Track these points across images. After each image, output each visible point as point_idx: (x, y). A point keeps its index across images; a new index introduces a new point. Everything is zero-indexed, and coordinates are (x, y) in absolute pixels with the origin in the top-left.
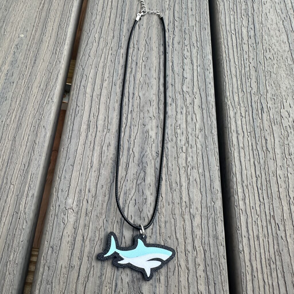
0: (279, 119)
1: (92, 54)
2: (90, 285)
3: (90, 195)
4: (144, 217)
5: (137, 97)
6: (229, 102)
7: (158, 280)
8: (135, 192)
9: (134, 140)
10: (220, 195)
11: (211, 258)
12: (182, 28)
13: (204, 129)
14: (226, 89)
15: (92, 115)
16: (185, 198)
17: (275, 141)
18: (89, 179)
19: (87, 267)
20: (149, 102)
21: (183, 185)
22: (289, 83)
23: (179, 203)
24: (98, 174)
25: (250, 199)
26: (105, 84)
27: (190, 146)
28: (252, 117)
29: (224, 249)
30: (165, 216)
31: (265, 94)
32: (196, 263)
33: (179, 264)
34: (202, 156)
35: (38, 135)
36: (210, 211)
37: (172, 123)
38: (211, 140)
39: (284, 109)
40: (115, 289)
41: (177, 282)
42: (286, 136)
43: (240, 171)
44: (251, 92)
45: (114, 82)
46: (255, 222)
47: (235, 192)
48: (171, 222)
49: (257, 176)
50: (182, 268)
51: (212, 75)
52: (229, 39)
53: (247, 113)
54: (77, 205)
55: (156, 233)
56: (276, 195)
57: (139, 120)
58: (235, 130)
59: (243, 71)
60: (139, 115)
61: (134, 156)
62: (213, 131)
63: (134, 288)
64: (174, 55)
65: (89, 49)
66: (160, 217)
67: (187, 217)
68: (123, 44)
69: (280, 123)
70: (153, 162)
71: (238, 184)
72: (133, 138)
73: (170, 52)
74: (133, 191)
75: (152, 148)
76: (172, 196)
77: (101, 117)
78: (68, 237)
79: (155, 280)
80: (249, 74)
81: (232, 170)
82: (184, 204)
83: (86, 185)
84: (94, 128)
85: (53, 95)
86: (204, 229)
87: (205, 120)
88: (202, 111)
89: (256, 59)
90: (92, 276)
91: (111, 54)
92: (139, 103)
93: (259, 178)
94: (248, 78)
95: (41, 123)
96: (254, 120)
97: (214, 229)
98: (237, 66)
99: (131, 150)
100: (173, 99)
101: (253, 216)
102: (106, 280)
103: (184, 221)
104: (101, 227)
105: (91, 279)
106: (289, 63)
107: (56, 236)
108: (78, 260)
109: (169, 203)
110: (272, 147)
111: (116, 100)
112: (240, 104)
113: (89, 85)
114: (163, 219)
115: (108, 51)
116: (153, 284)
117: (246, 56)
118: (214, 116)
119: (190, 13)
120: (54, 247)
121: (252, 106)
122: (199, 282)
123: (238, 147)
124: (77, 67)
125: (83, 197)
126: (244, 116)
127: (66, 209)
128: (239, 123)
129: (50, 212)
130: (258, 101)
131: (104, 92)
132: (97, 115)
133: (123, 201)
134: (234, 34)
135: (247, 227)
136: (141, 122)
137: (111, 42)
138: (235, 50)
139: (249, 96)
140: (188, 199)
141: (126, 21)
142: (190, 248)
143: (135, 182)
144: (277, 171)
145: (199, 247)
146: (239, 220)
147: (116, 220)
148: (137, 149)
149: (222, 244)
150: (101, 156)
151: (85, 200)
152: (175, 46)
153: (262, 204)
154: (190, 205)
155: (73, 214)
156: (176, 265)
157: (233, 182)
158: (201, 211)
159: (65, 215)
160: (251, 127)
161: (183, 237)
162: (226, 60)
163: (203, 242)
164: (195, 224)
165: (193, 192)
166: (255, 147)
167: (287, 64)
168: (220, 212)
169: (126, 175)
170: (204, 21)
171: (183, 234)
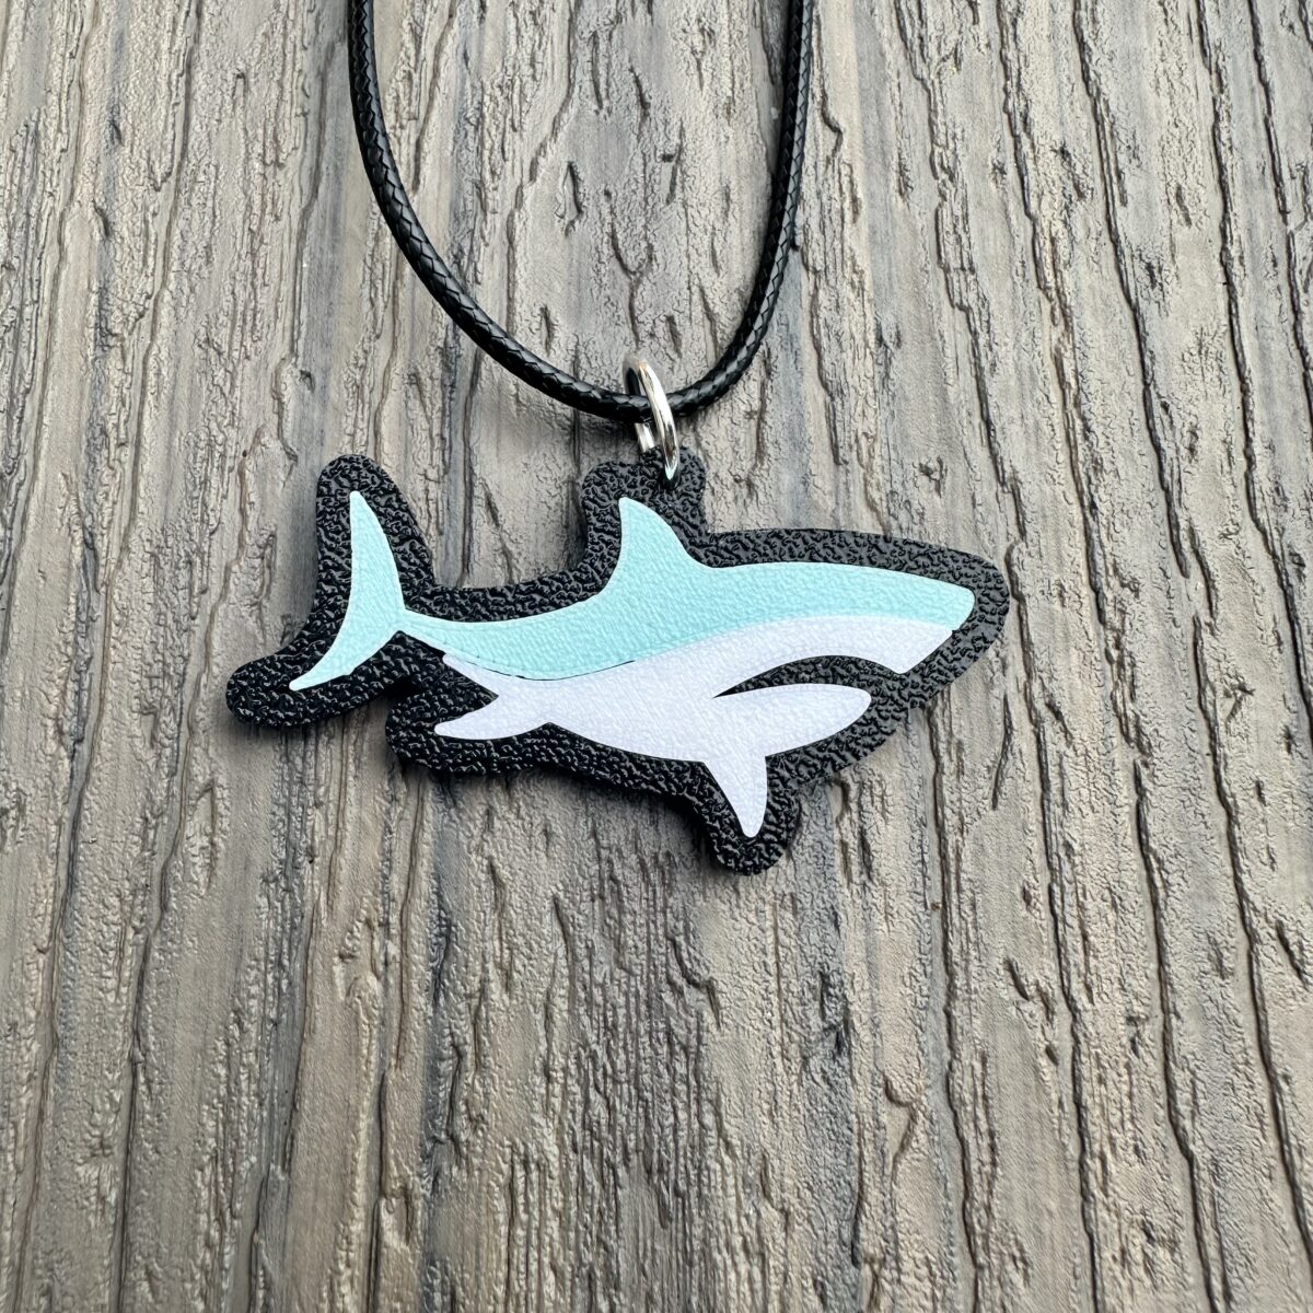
4: (670, 320)
7: (855, 857)
8: (564, 106)
19: (149, 797)
23: (1000, 170)
30: (877, 286)
32: (1212, 675)
33: (1040, 705)
40: (438, 975)
41: (1040, 861)
48: (934, 337)
50: (1081, 733)
55: (799, 445)
63: (619, 946)
74: (547, 96)
76: (932, 111)
79: (823, 865)
86: (1265, 371)
102: (342, 905)
103: (1064, 315)
104: (258, 436)
108: (52, 746)
109: (902, 170)
114: (856, 322)
116: (806, 901)
122: (1248, 839)
133: (459, 189)
140: (1086, 120)
147: (400, 365)
154: (1112, 177)
156: (1018, 710)
158: (1225, 218)
161: (1063, 457)
163: (1267, 486)
165: (1132, 59)
171: (1060, 434)
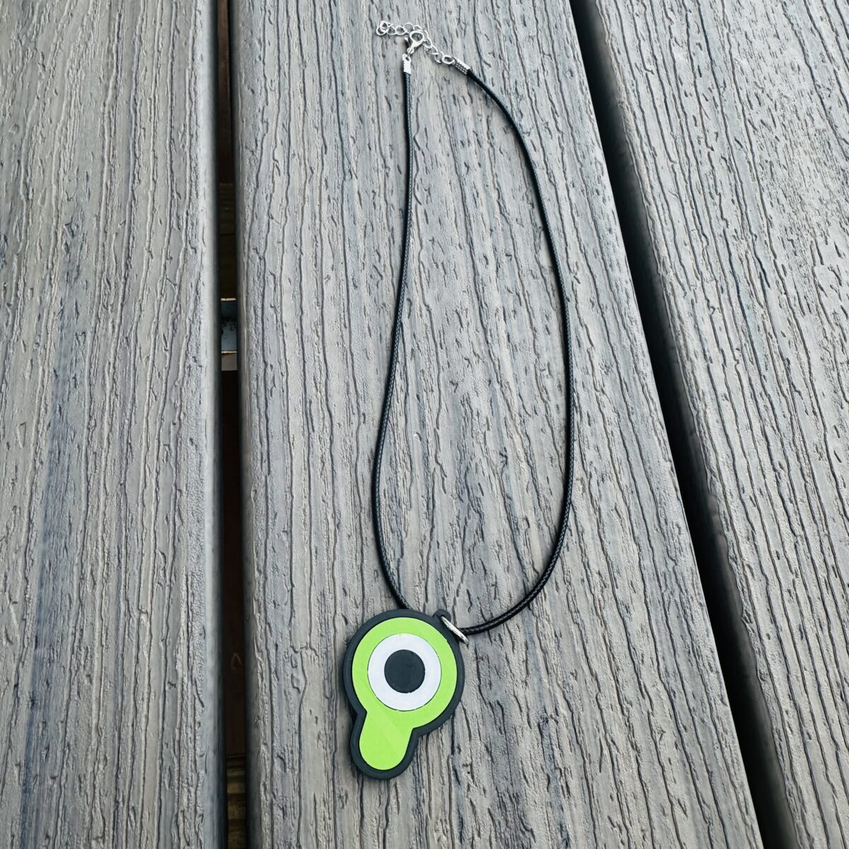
0: (812, 296)
1: (275, 211)
2: (396, 833)
3: (349, 601)
5: (421, 311)
6: (672, 274)
9: (435, 431)
10: (686, 538)
11: (689, 708)
12: (507, 83)
13: (615, 364)
14: (655, 238)
15: (310, 383)
16: (597, 562)
17: (811, 360)
18: (337, 560)
20: (456, 315)
21: (585, 528)
22: (826, 186)
24: (359, 540)
25: (768, 533)
26: (329, 289)
27: (585, 418)
28: (739, 305)
29: (718, 678)
31: (766, 229)
34: (621, 440)
35: (183, 467)
36: (667, 586)
37: (528, 364)
38: (637, 391)
39: (822, 263)
42: (838, 339)
43: (730, 462)
44: (724, 232)
45: (350, 278)
46: (789, 591)
47: (724, 523)
49: (778, 467)
51: (611, 206)
52: (643, 89)
53: (724, 296)
54: (322, 635)
56: (835, 510)
57: (436, 371)
58: (699, 350)
59: (695, 177)
60: (434, 358)
61: (444, 475)
62: (641, 366)
64: (498, 167)
65: (265, 195)
66: (539, 625)
67: (610, 613)
68: (353, 164)
69: (817, 306)
70: (495, 482)
71: (729, 497)
72: (430, 425)
73: (487, 160)
75: (485, 444)
77: (336, 384)
78: (316, 722)
80: (711, 182)
81: (708, 464)
82: (596, 578)
83: (334, 578)
84: (324, 418)
85: (198, 348)
87: (614, 339)
88: (602, 313)
89: (724, 132)
90: (395, 810)
91: (329, 199)
92: (429, 325)
93: (782, 473)
94: (710, 193)
95: (183, 432)
96: (747, 312)
97: (686, 630)
98: (677, 167)
99: (432, 458)
100: (518, 295)
101: (780, 576)
105: (395, 819)
106: (818, 126)
107: (285, 726)
110: (804, 379)
111: (367, 329)
112: (701, 274)
113: (288, 300)
115: (318, 191)
117: (696, 131)
118: (636, 322)
119: (522, 33)
120: (286, 755)
121: (733, 273)
123: (714, 397)
124: (242, 254)
125: (332, 610)
126: (717, 305)
127: (296, 652)
128: (706, 328)
129: (256, 666)
130: (750, 256)
131: (331, 312)
132: (324, 379)
134: (655, 72)
135: (771, 610)
136: (444, 379)
137: (320, 163)
138: (663, 118)
139: (722, 246)
141: (349, 93)
142: (630, 692)
143: (458, 546)
144: (829, 444)
145: (654, 686)
146: (747, 595)
148: (447, 456)
149: (713, 666)
150: (356, 491)
151: (339, 618)
152: (497, 140)
153: (800, 542)
155: (317, 661)
157: (716, 497)
159: (296, 667)
160: (741, 333)
162: (644, 154)
164: (634, 627)
166: (758, 388)
167: (812, 131)
168: (693, 585)
169: (432, 530)
170: (564, 52)
